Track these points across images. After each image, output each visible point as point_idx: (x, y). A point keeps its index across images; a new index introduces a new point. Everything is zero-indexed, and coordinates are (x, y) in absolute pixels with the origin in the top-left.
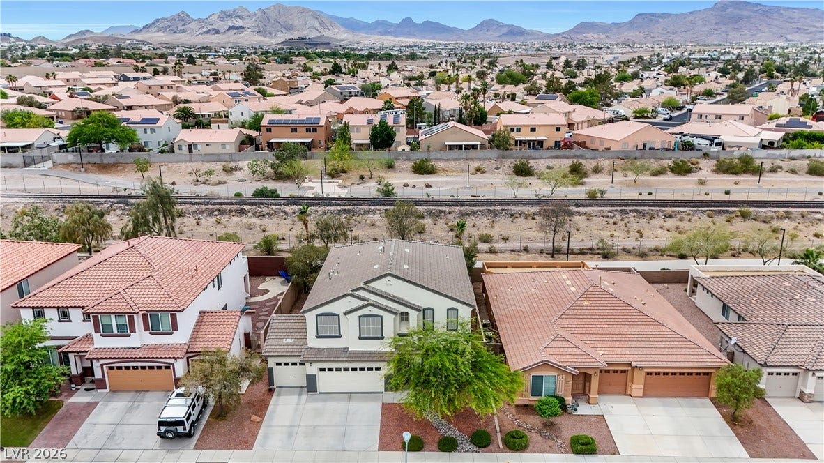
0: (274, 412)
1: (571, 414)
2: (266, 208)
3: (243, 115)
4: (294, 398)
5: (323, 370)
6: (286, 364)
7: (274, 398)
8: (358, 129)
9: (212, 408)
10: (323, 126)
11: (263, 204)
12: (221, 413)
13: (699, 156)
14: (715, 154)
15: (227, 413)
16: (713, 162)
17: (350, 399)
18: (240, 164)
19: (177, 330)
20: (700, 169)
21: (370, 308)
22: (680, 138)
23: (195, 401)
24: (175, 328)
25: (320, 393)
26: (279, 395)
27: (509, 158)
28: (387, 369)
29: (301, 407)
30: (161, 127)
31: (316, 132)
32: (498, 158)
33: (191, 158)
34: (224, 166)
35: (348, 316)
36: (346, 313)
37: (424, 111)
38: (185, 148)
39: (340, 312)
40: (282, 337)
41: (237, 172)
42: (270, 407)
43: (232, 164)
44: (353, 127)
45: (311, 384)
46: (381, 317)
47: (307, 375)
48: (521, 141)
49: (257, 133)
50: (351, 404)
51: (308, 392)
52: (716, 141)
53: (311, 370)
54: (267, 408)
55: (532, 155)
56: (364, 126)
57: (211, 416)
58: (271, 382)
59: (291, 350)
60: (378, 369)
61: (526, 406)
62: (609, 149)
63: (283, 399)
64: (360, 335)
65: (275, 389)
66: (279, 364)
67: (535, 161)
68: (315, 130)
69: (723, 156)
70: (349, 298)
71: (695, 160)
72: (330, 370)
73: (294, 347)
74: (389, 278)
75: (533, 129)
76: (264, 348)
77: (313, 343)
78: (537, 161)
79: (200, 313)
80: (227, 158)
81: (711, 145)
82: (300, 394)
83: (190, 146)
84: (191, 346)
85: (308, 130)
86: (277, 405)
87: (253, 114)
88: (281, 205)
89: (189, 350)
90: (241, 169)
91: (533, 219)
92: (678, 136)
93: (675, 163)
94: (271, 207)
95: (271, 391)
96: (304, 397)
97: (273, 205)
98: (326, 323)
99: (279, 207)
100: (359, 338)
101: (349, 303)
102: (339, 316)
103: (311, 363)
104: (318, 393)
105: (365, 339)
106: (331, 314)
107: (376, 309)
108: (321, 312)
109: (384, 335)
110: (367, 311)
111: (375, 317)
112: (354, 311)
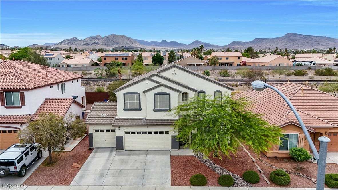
0: (91, 161)
1: (311, 162)
2: (101, 83)
3: (94, 59)
4: (107, 154)
5: (127, 133)
6: (102, 131)
7: (92, 154)
8: (146, 58)
9: (44, 159)
10: (130, 57)
11: (99, 81)
12: (50, 162)
13: (306, 69)
14: (314, 68)
15: (55, 162)
16: (313, 71)
17: (147, 154)
18: (91, 72)
19: (25, 105)
20: (308, 74)
21: (162, 88)
22: (295, 63)
23: (29, 149)
24: (23, 103)
25: (125, 151)
26: (96, 152)
27: (217, 70)
28: (174, 132)
29: (111, 158)
30: (54, 57)
31: (127, 59)
32: (212, 69)
33: (67, 69)
34: (83, 72)
35: (146, 94)
36: (145, 92)
37: (175, 57)
38: (65, 66)
39: (140, 92)
40: (100, 113)
41: (89, 75)
42: (89, 159)
43: (87, 72)
44: (144, 57)
45: (119, 144)
46: (170, 94)
47: (116, 137)
48: (222, 63)
49: (100, 62)
50: (148, 156)
51: (117, 149)
52: (313, 62)
53: (119, 133)
54: (86, 159)
55: (228, 68)
56: (149, 57)
57: (43, 164)
58: (91, 144)
59: (106, 120)
60: (167, 132)
61: (276, 158)
62: (264, 65)
63: (98, 154)
64: (154, 108)
65: (94, 149)
66: (97, 131)
67: (229, 71)
68: (126, 59)
69: (317, 68)
70: (147, 81)
71: (304, 70)
72: (133, 133)
73: (108, 118)
74: (174, 69)
75: (227, 58)
76: (87, 119)
77: (121, 114)
78: (231, 71)
79: (45, 100)
80: (84, 69)
81: (311, 64)
82: (111, 151)
83: (68, 66)
84: (34, 117)
85: (123, 59)
86: (93, 157)
87: (98, 57)
88: (108, 81)
89: (32, 119)
90: (91, 74)
91: (237, 87)
92: (294, 62)
93: (296, 72)
94: (103, 82)
95: (91, 150)
96: (114, 153)
97: (104, 81)
98: (130, 99)
99: (107, 82)
100: (153, 110)
101: (147, 85)
102: (139, 94)
103: (119, 127)
104: (124, 150)
105: (158, 111)
106: (134, 94)
107: (166, 88)
108: (127, 92)
109: (171, 108)
110: (159, 90)
111: (165, 94)
112: (150, 90)
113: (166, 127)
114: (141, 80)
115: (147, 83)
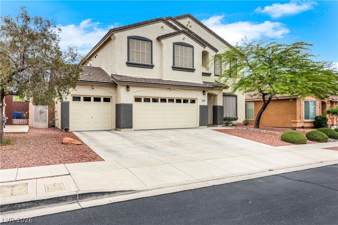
5: (138, 100)
7: (79, 135)
25: (135, 130)
26: (83, 133)
36: (159, 39)
39: (153, 38)
42: (83, 138)
46: (192, 47)
47: (117, 104)
59: (95, 79)
61: (303, 128)
64: (174, 64)
66: (77, 99)
70: (161, 24)
74: (189, 20)
98: (138, 48)
100: (173, 68)
101: (161, 29)
102: (151, 41)
103: (128, 87)
104: (133, 129)
105: (178, 69)
106: (144, 39)
107: (189, 38)
108: (134, 35)
109: (194, 68)
110: (180, 38)
111: (187, 46)
112: (169, 37)
113: (193, 92)
114: (155, 21)
115: (163, 27)
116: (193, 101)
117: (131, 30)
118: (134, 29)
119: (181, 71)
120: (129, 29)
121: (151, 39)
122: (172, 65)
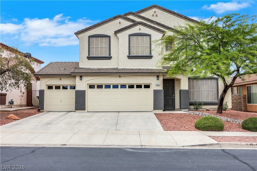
5: (92, 87)
6: (58, 88)
21: (140, 27)
29: (68, 115)
35: (119, 35)
40: (57, 68)
59: (63, 72)
64: (129, 54)
65: (44, 112)
66: (50, 87)
70: (120, 20)
72: (99, 87)
73: (67, 71)
77: (84, 64)
95: (40, 111)
96: (72, 113)
98: (97, 45)
100: (128, 57)
101: (119, 25)
102: (109, 37)
103: (81, 77)
104: (86, 111)
105: (134, 58)
106: (102, 36)
107: (146, 28)
108: (94, 34)
109: (152, 55)
110: (136, 30)
111: (144, 35)
112: (124, 30)
113: (146, 78)
114: (113, 19)
115: (120, 22)
116: (147, 86)
117: (91, 30)
118: (94, 29)
119: (137, 59)
120: (89, 30)
121: (109, 35)
122: (128, 55)
